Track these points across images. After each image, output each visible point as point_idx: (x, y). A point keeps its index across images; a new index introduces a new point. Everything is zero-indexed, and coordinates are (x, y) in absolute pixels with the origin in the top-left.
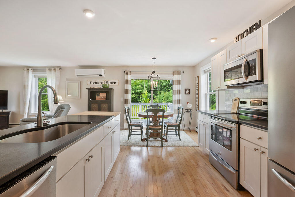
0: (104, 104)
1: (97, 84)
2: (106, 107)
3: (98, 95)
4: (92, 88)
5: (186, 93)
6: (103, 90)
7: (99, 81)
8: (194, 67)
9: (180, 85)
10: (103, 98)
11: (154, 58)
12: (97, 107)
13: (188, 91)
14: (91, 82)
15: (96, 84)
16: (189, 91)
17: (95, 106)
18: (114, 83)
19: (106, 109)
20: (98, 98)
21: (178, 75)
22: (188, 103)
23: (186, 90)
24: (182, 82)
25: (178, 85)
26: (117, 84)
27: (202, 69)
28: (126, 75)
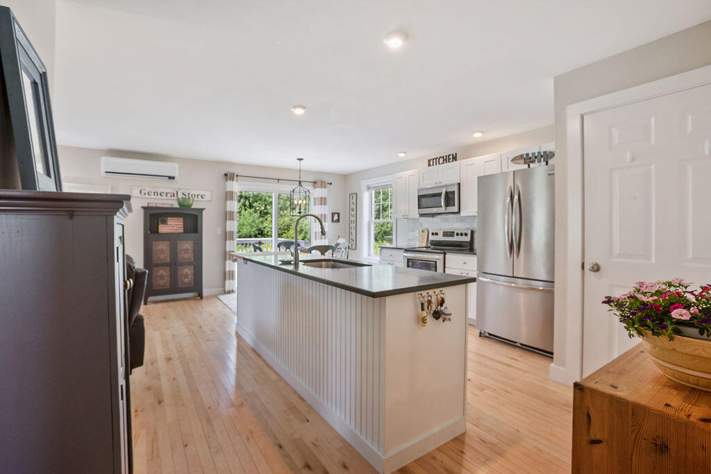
0: (185, 242)
1: (159, 197)
2: (189, 247)
3: (164, 222)
4: (154, 205)
5: (333, 221)
6: (179, 211)
7: (165, 191)
8: (345, 177)
9: (326, 206)
10: (176, 228)
11: (300, 159)
12: (169, 249)
13: (336, 217)
14: (143, 192)
15: (156, 197)
16: (339, 216)
17: (164, 247)
18: (199, 197)
19: (190, 252)
20: (163, 229)
21: (323, 189)
22: (339, 237)
23: (333, 214)
24: (328, 201)
25: (323, 206)
26: (207, 198)
27: (364, 183)
28: (229, 182)
